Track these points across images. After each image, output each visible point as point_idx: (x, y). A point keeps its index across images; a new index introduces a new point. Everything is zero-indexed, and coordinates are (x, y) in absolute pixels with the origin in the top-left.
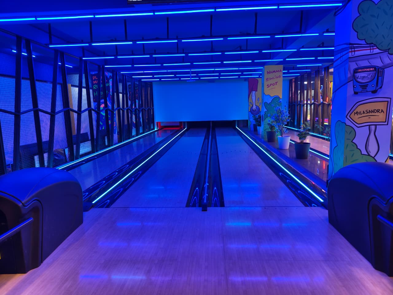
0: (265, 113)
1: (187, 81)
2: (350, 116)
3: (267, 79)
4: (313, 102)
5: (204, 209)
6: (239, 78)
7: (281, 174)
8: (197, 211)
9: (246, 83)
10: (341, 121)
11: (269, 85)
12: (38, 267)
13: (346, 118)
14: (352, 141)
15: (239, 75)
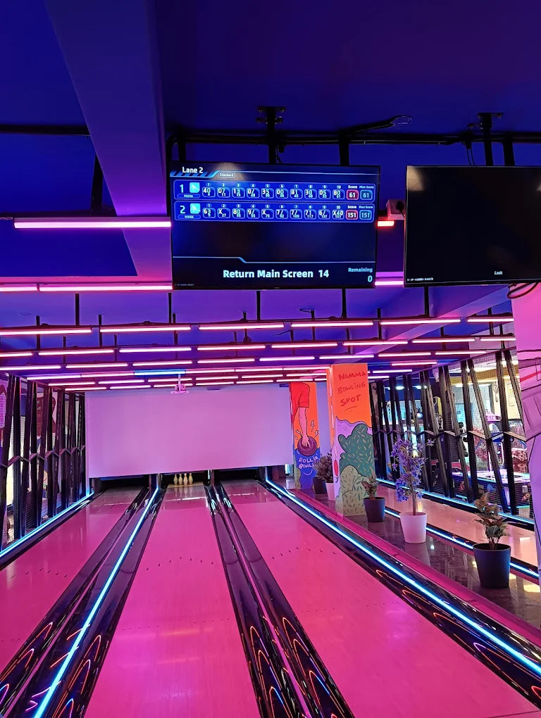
0: (342, 458)
6: (275, 382)
7: (534, 689)
11: (345, 401)
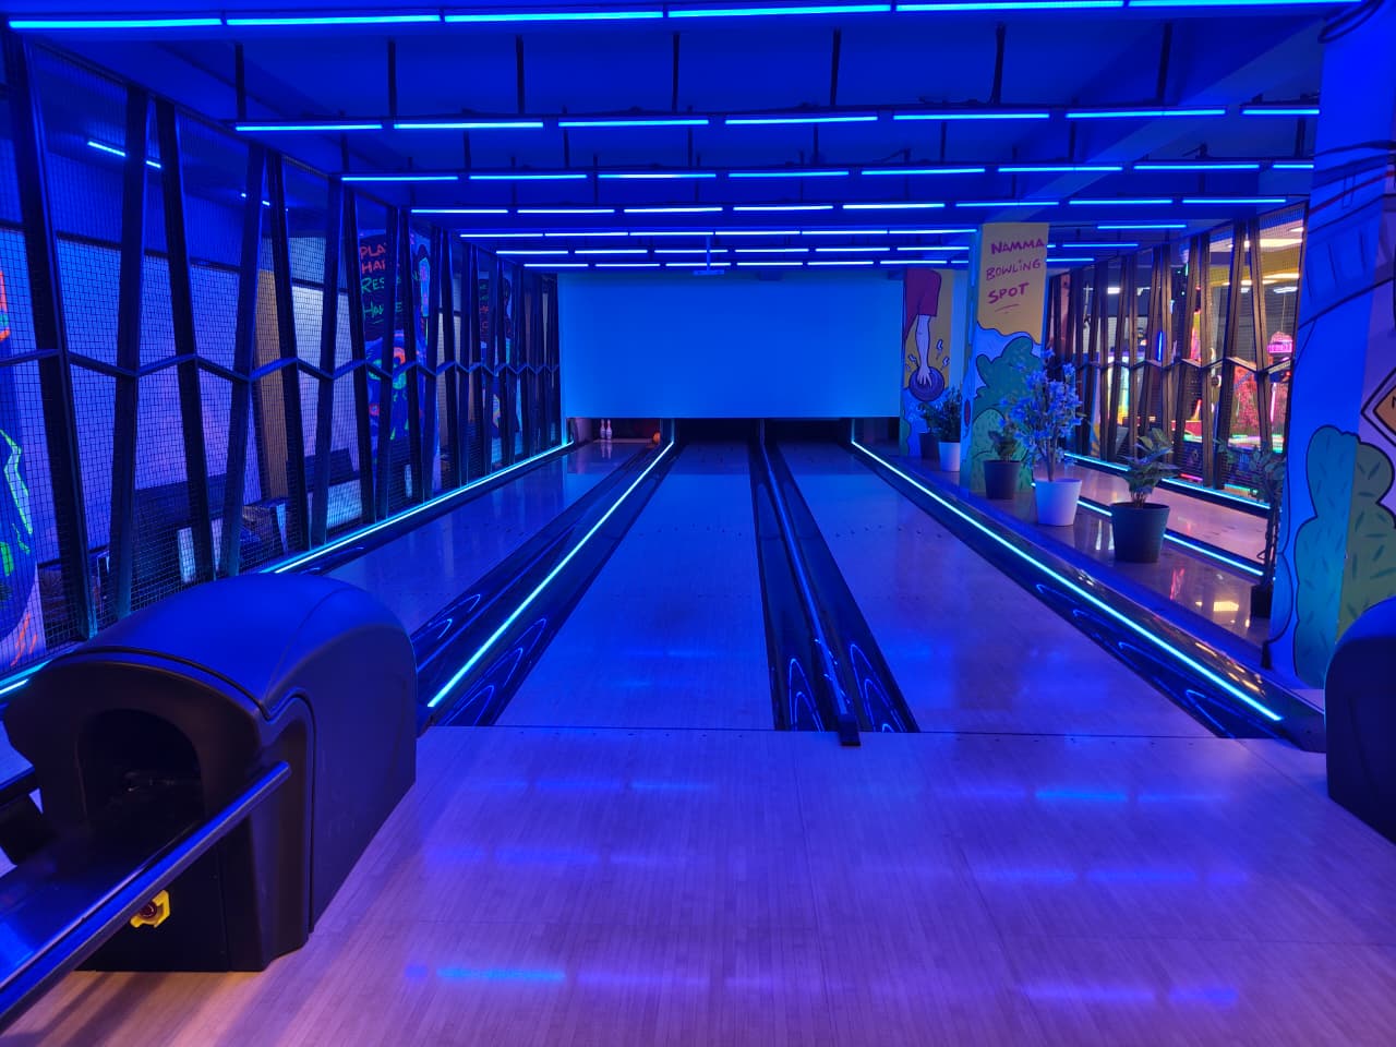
0: (979, 396)
1: (696, 273)
2: (1378, 411)
3: (990, 273)
4: (1141, 359)
5: (849, 739)
6: (877, 265)
8: (820, 745)
9: (897, 287)
10: (1338, 430)
11: (997, 294)
12: (302, 946)
13: (1362, 418)
14: (1378, 503)
15: (876, 257)
